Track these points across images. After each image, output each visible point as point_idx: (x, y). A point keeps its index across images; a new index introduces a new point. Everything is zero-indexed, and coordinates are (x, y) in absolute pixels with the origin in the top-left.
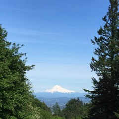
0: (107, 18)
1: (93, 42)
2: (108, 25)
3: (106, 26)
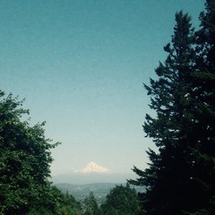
0: (172, 47)
1: (147, 88)
2: (172, 58)
3: (169, 60)
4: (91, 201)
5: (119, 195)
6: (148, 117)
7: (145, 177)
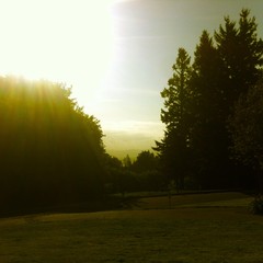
0: (176, 66)
4: (128, 159)
5: (145, 156)
6: (163, 112)
7: (160, 146)
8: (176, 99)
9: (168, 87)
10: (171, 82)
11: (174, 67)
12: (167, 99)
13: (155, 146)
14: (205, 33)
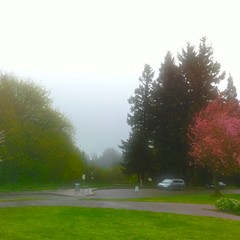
5: (110, 153)
6: (129, 116)
7: (125, 146)
8: (141, 106)
9: (134, 95)
10: (137, 91)
11: (140, 80)
12: (133, 105)
13: (121, 145)
14: (169, 52)
